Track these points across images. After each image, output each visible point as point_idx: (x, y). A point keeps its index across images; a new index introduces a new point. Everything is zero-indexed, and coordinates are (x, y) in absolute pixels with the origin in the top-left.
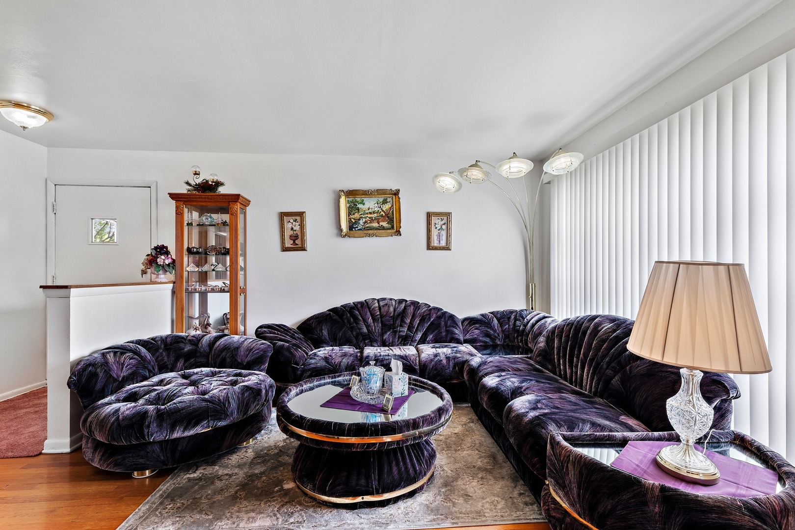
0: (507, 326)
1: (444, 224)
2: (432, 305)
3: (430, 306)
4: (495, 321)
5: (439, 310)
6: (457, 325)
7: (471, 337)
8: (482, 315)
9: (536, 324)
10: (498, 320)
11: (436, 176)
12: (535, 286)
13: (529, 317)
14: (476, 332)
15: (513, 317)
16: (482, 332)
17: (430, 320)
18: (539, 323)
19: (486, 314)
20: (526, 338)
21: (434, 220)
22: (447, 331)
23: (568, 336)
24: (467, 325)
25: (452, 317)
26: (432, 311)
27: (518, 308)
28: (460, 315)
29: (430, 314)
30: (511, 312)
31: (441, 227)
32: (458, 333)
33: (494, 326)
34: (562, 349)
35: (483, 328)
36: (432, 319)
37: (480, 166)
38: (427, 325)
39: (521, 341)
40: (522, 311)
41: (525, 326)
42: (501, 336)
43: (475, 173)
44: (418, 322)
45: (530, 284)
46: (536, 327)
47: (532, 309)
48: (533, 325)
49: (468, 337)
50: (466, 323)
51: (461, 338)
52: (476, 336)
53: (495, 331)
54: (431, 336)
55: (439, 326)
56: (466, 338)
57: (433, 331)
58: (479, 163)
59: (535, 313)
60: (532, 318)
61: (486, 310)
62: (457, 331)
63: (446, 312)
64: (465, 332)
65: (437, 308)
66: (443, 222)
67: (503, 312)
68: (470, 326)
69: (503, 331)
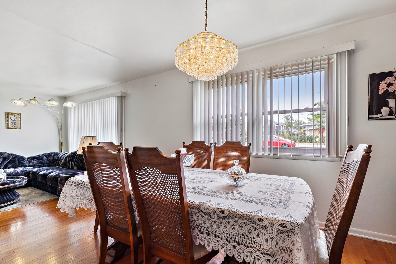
0: (50, 158)
1: (16, 118)
2: (9, 153)
3: (8, 153)
4: (45, 157)
5: (14, 155)
6: (25, 160)
7: (32, 164)
8: (38, 155)
9: (62, 156)
10: (46, 156)
11: (13, 100)
12: (63, 143)
13: (59, 154)
14: (35, 162)
15: (53, 155)
16: (38, 162)
17: (9, 159)
18: (64, 156)
19: (40, 155)
20: (58, 162)
21: (10, 116)
22: (19, 163)
23: (71, 157)
24: (30, 160)
25: (22, 157)
26: (10, 155)
27: (55, 152)
28: (26, 156)
29: (9, 157)
30: (52, 153)
31: (15, 119)
32: (25, 163)
33: (44, 159)
34: (69, 161)
35: (39, 160)
36: (10, 159)
37: (36, 100)
38: (7, 161)
39: (57, 163)
40: (57, 152)
41: (58, 157)
42: (47, 162)
43: (34, 102)
44: (2, 160)
45: (61, 143)
46: (63, 157)
47: (62, 151)
48: (61, 157)
49: (31, 164)
50: (29, 159)
51: (27, 165)
52: (35, 164)
53: (44, 161)
54: (10, 166)
55: (15, 161)
56: (29, 165)
57: (11, 163)
58: (36, 98)
59: (62, 153)
60: (61, 154)
61: (40, 153)
62: (24, 162)
63: (18, 156)
64: (29, 162)
65: (13, 154)
66: (16, 117)
67: (48, 154)
68: (32, 160)
69: (48, 161)
